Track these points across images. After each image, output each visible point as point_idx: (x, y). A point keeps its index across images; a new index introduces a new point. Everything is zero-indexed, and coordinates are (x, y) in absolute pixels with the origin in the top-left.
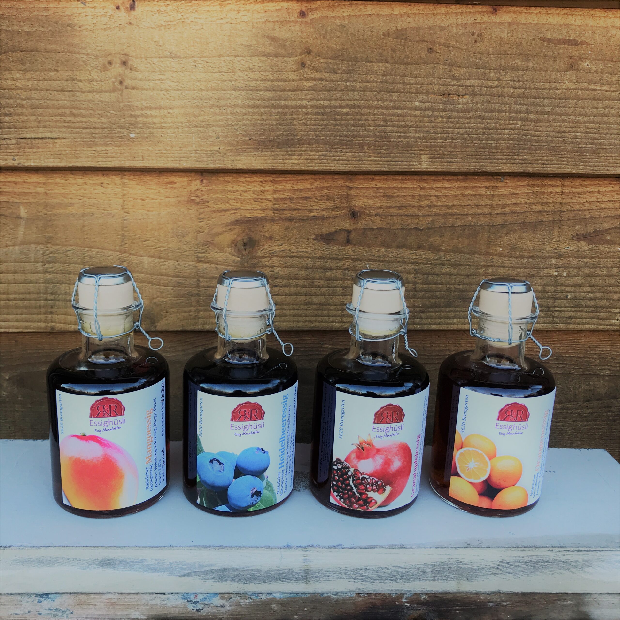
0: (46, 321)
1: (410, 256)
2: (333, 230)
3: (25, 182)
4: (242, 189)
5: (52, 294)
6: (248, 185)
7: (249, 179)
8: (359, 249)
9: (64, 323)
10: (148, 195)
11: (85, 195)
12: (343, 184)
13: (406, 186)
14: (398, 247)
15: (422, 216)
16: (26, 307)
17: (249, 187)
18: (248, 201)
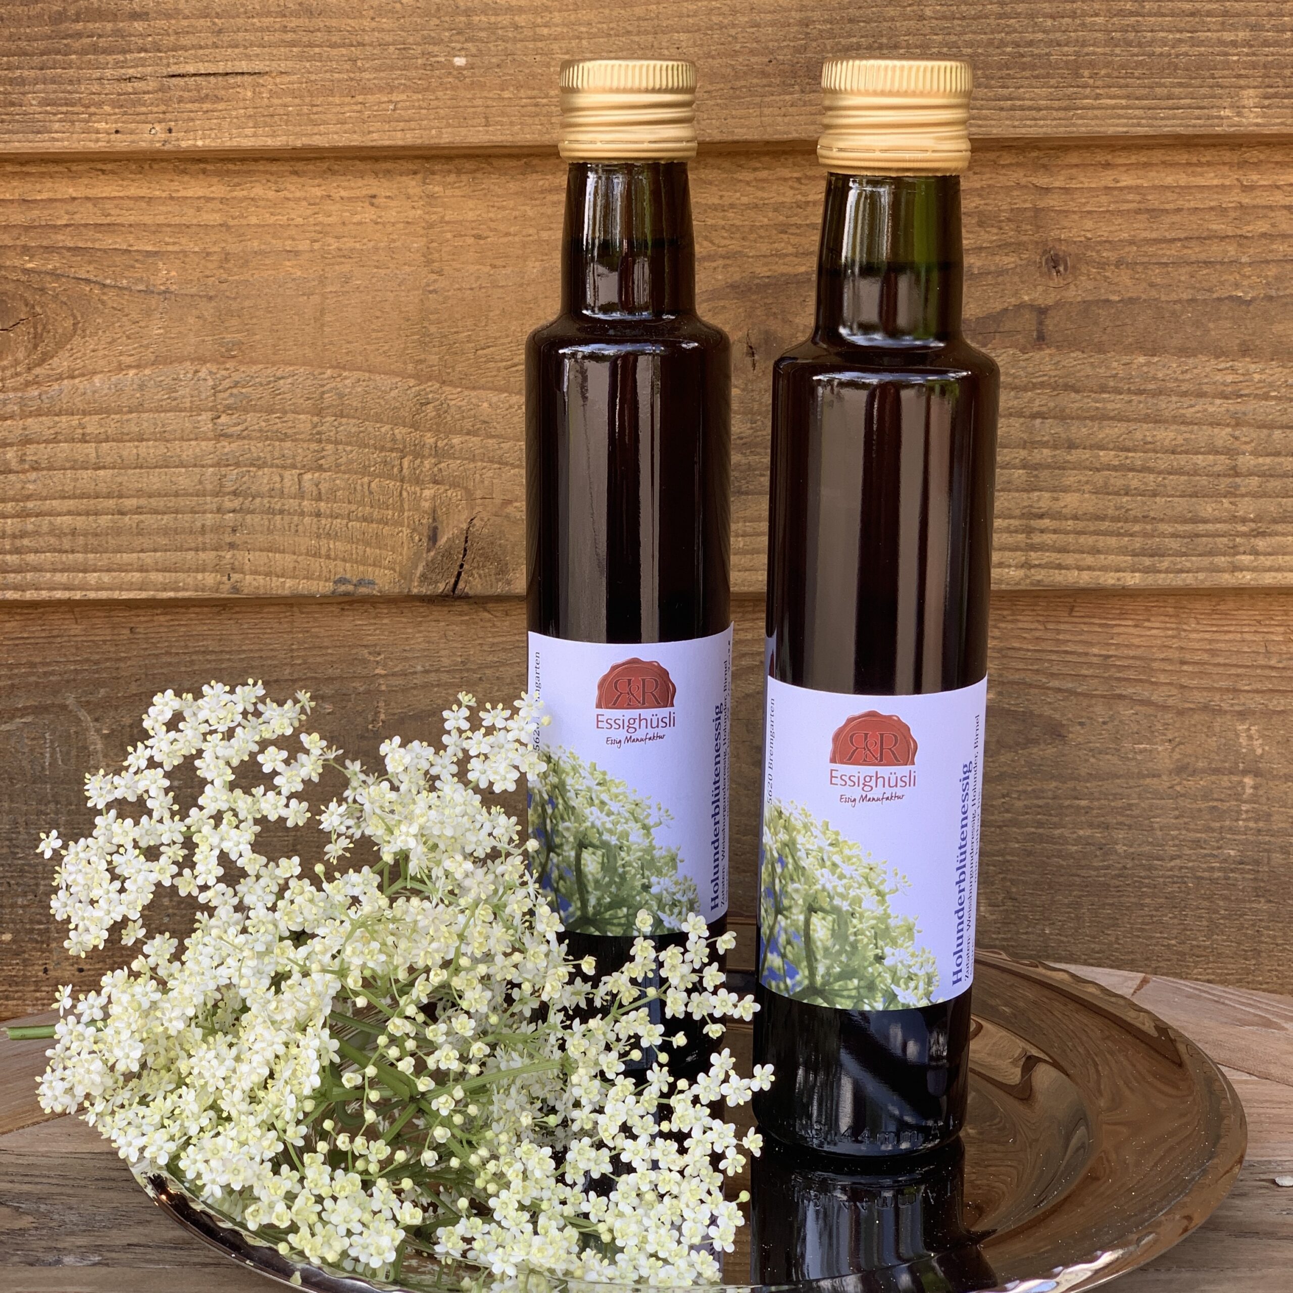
0: (217, 569)
1: (1219, 377)
2: (998, 306)
3: (172, 198)
4: (745, 200)
5: (235, 493)
6: (762, 189)
7: (764, 174)
8: (1073, 360)
9: (268, 574)
10: (492, 225)
11: (328, 229)
12: (1023, 181)
13: (1200, 181)
14: (1183, 352)
15: (1250, 264)
16: (165, 531)
17: (765, 195)
18: (762, 232)
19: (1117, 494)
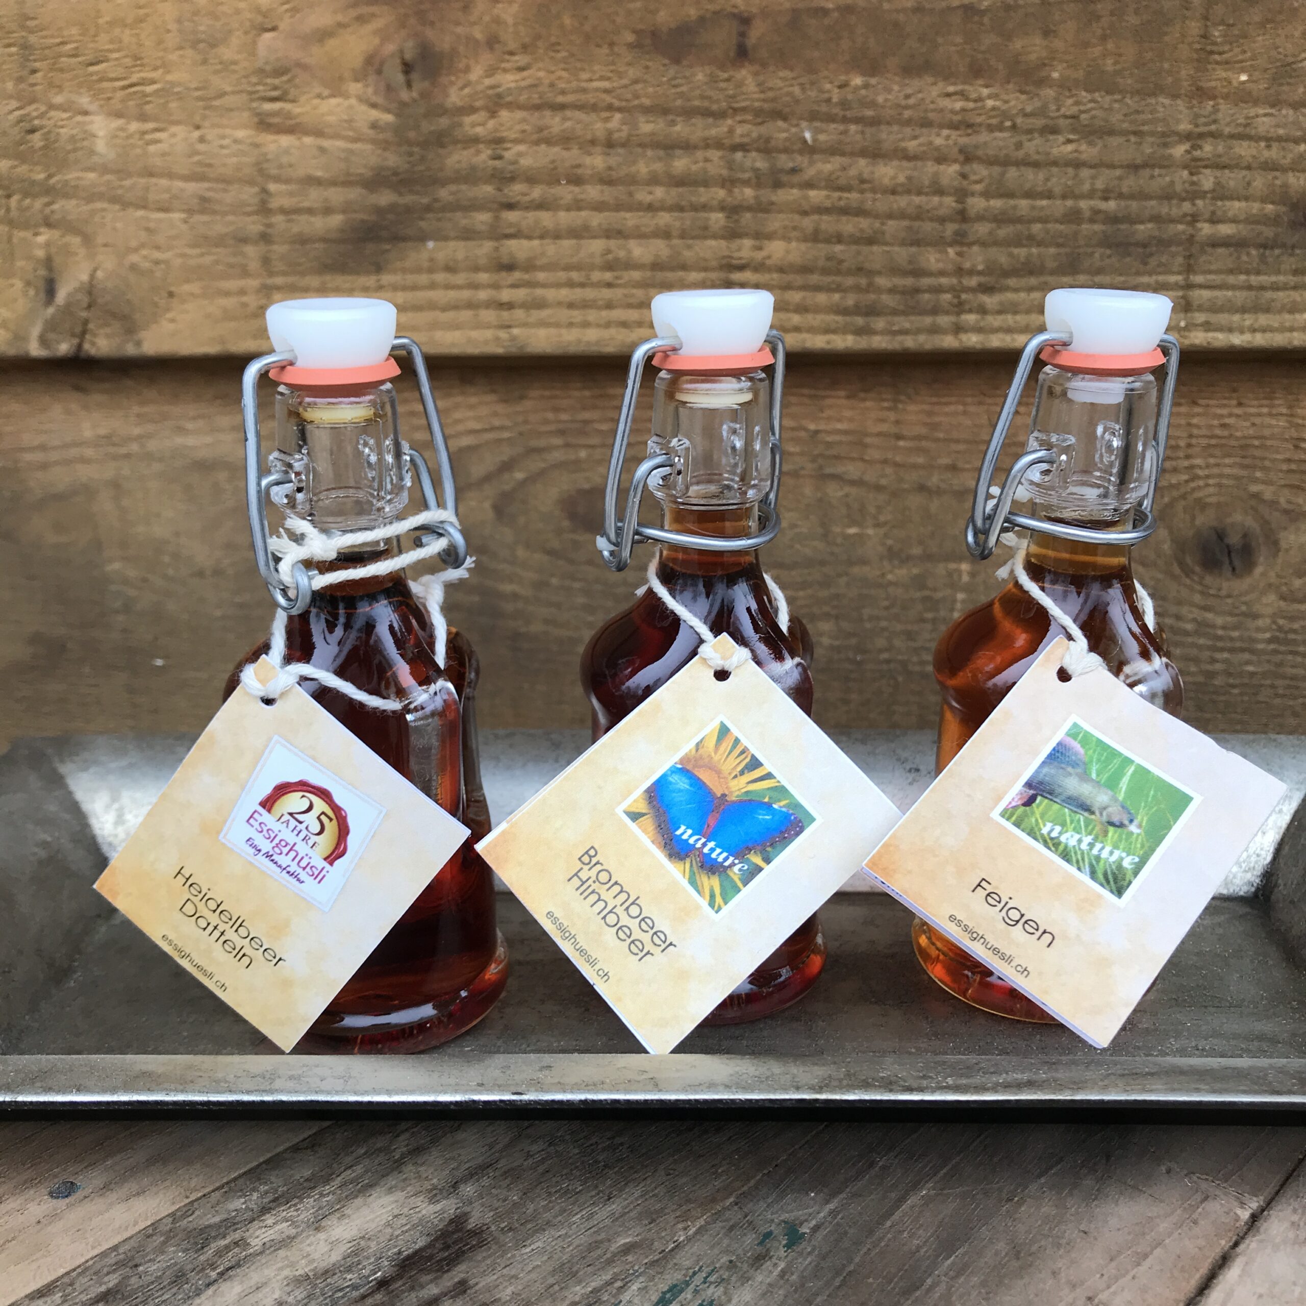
19: (828, 241)
